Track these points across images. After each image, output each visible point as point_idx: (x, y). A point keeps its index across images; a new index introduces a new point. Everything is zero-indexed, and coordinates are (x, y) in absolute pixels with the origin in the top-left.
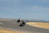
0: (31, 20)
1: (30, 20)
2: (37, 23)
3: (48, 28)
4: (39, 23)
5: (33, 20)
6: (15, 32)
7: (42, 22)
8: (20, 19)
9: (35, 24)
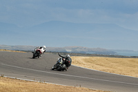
0: (73, 49)
1: (70, 51)
2: (88, 57)
3: (120, 72)
4: (94, 58)
5: (78, 50)
6: (28, 83)
7: (104, 56)
8: (41, 48)
9: (82, 61)
